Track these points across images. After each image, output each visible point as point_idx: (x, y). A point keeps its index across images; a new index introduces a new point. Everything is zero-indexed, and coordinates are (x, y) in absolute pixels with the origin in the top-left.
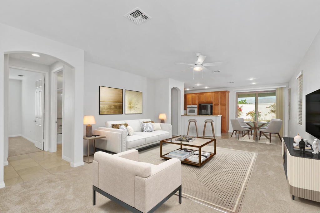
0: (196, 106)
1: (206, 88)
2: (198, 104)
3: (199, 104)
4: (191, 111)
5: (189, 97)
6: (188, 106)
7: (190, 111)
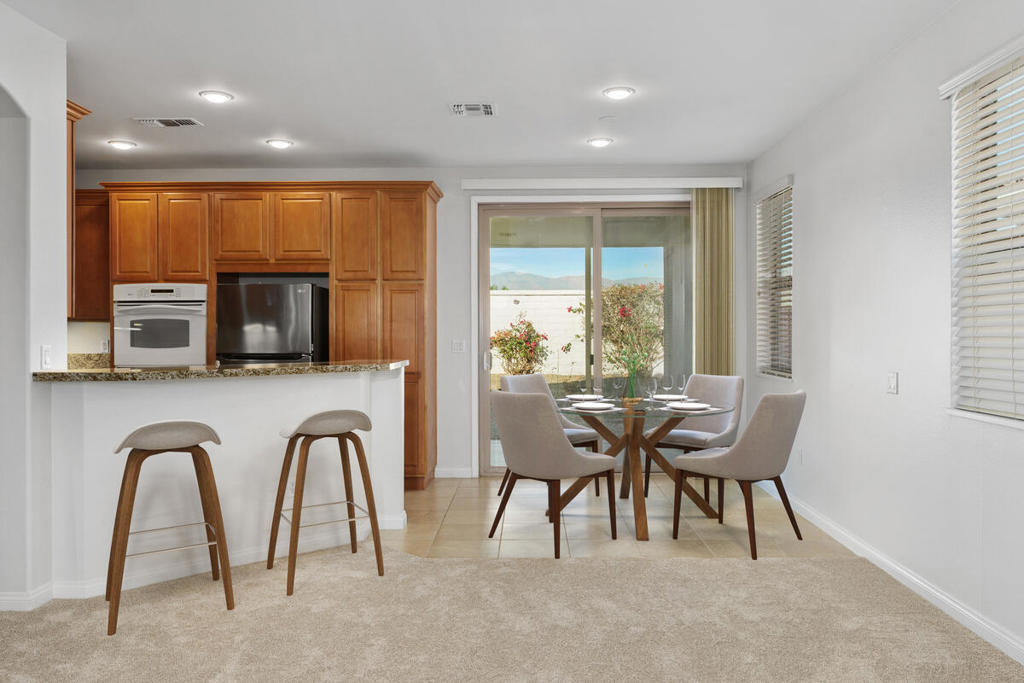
0: (200, 291)
1: (280, 144)
2: (209, 272)
3: (221, 276)
4: (159, 333)
5: (131, 210)
6: (120, 292)
7: (151, 334)
